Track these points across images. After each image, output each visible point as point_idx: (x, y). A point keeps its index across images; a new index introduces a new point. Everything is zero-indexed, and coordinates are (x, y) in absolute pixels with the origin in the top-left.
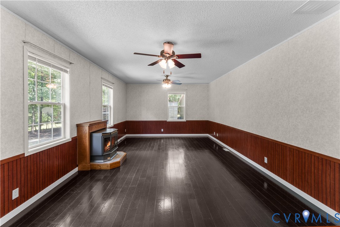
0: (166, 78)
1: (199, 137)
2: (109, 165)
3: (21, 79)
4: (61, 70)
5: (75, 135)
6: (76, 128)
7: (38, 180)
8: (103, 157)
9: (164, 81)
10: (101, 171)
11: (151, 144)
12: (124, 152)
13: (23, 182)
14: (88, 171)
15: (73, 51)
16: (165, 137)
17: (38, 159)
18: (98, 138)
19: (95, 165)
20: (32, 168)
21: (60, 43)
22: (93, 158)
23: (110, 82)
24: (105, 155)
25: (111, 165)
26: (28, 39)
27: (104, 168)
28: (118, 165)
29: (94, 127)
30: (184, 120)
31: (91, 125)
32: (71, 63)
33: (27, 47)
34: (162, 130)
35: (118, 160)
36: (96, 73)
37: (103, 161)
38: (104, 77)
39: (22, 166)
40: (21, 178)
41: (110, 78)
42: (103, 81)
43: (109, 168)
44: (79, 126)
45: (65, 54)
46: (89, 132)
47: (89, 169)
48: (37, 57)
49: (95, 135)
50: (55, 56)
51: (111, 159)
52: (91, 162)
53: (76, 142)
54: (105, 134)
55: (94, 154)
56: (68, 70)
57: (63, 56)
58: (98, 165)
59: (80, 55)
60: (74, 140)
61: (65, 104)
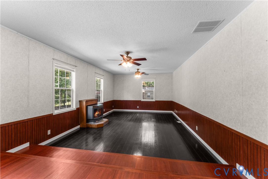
0: (137, 71)
1: (164, 113)
2: (96, 125)
3: (52, 77)
4: (71, 70)
5: (79, 107)
6: (79, 103)
7: (59, 128)
8: (93, 121)
9: (135, 73)
10: (92, 128)
11: (127, 116)
12: (107, 119)
13: (52, 127)
14: (85, 128)
15: (78, 59)
16: (139, 112)
17: (59, 117)
18: (91, 108)
19: (89, 124)
20: (56, 122)
21: (70, 56)
22: (88, 120)
23: (101, 75)
24: (95, 120)
25: (98, 125)
26: (55, 57)
27: (94, 126)
28: (102, 126)
29: (89, 102)
30: (154, 100)
31: (87, 101)
32: (76, 66)
33: (55, 61)
34: (138, 107)
35: (102, 123)
36: (92, 70)
37: (93, 123)
38: (97, 72)
39: (52, 120)
40: (51, 125)
41: (101, 72)
42: (96, 74)
43: (96, 127)
44: (80, 102)
45: (73, 62)
46: (86, 105)
47: (86, 127)
48: (59, 66)
49: (89, 107)
50: (68, 64)
51: (98, 122)
52: (87, 123)
53: (79, 110)
54: (95, 107)
55: (89, 118)
56: (75, 70)
57: (72, 63)
58: (90, 125)
59: (81, 61)
60: (78, 109)
61: (73, 89)
